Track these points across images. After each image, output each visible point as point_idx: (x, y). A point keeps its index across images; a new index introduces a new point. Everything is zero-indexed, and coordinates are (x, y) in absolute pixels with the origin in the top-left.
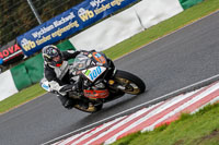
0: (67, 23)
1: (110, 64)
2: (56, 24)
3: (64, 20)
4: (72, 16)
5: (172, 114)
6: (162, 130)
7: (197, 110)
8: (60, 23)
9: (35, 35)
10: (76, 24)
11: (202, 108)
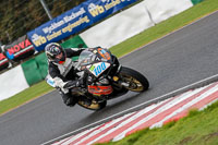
0: (77, 19)
1: (114, 61)
2: (67, 19)
3: (74, 15)
4: (82, 11)
5: (180, 110)
6: (170, 126)
7: (206, 107)
8: (71, 18)
9: (46, 30)
10: (86, 20)
11: (210, 104)
